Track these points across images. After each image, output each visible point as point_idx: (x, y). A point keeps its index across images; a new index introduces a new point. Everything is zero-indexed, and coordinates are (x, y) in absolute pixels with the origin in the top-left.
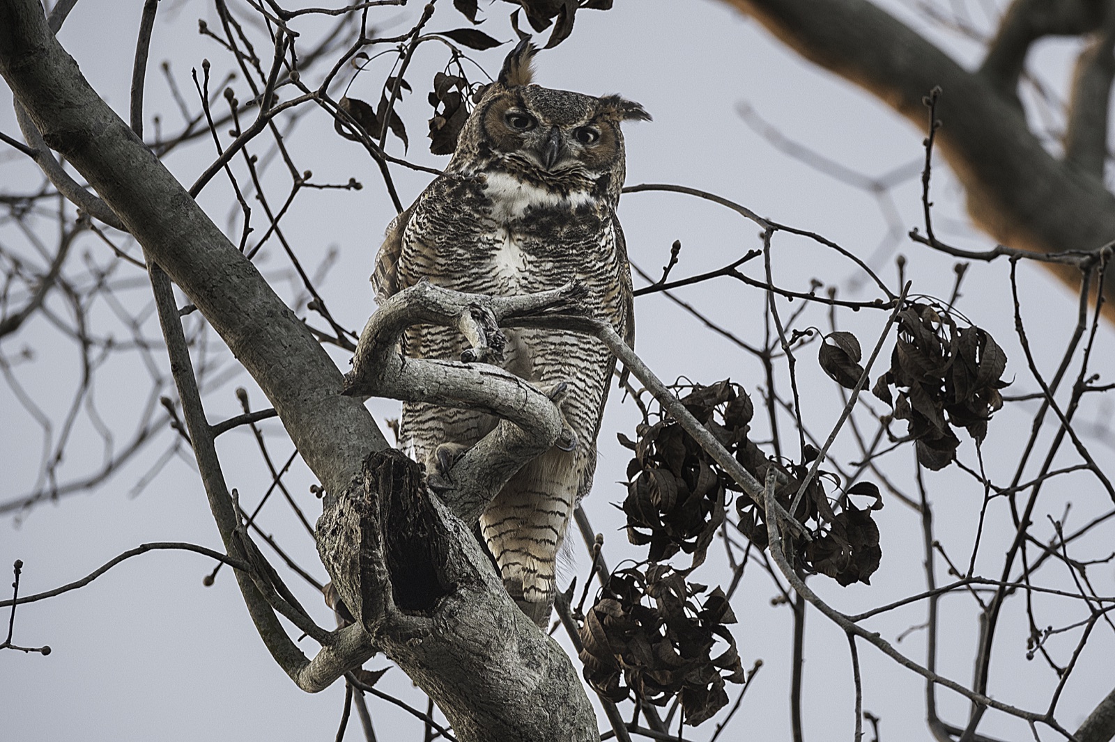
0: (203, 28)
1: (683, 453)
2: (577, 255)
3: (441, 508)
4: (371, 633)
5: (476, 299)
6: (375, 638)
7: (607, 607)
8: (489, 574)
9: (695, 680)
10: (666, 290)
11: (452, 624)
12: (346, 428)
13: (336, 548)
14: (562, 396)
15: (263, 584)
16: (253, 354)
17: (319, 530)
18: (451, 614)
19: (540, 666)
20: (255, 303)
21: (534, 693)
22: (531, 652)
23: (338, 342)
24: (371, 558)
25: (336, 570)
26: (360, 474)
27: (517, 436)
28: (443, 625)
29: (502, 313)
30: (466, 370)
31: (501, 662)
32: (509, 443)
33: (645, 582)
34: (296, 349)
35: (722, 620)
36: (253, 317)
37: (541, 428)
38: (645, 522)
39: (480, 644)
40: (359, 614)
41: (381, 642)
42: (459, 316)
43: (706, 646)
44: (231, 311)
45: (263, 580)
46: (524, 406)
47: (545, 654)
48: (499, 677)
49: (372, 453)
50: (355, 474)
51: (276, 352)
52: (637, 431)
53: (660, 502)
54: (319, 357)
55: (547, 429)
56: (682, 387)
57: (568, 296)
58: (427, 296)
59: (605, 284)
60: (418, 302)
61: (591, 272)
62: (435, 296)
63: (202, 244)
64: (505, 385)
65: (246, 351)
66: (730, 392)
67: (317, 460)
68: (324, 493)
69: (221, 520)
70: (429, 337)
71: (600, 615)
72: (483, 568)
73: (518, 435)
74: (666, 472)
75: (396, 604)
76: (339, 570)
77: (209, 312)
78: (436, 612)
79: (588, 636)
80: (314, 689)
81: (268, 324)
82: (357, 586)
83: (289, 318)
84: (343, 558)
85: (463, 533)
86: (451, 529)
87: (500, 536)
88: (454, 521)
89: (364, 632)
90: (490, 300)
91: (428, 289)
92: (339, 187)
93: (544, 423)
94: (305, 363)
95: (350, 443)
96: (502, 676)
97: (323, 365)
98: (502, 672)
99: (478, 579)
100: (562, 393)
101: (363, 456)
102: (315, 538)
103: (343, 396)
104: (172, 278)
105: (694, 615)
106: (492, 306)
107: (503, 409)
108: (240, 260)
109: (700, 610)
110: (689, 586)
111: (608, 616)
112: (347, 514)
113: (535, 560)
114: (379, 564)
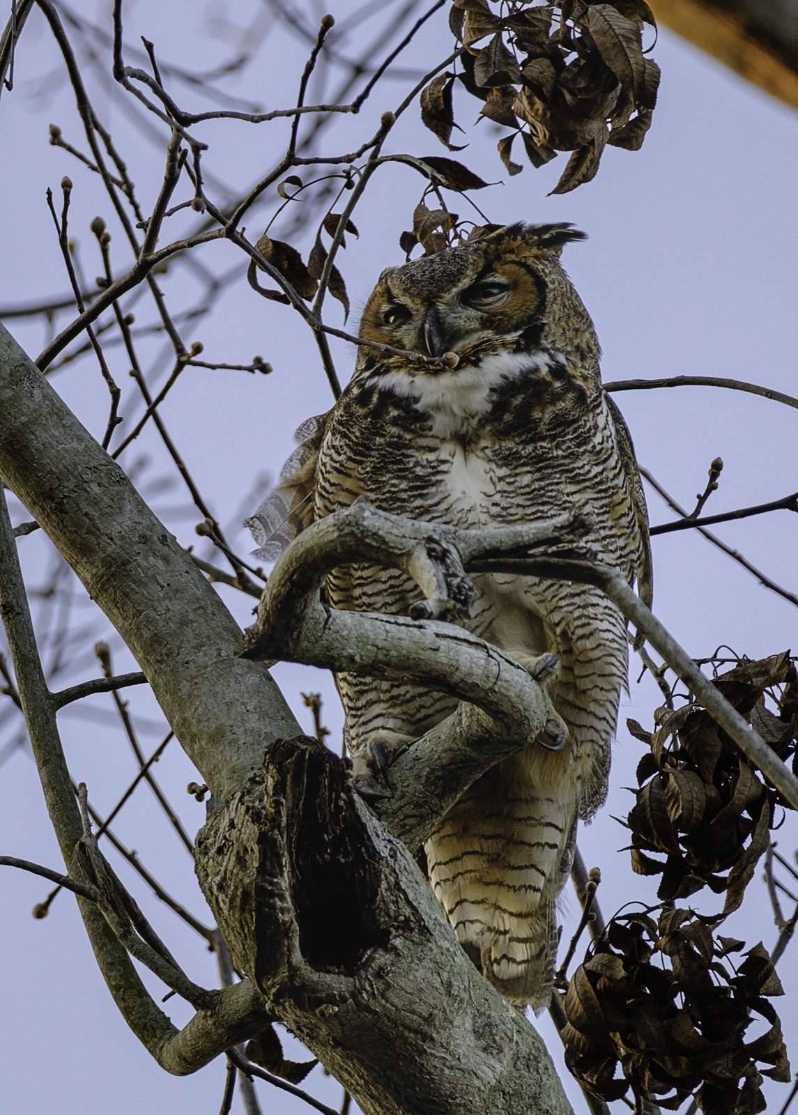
0: (56, 137)
1: (718, 749)
2: (564, 457)
3: (372, 823)
4: (267, 995)
5: (434, 531)
6: (272, 1002)
7: (603, 965)
8: (436, 919)
9: (721, 1072)
10: (701, 527)
11: (382, 987)
12: (242, 703)
13: (222, 873)
14: (550, 673)
15: (117, 919)
16: (116, 594)
17: (200, 846)
18: (380, 974)
19: (502, 1052)
20: (121, 524)
21: (493, 1089)
22: (491, 1032)
23: (236, 583)
24: (272, 890)
25: (222, 904)
26: (260, 769)
27: (482, 726)
28: (368, 988)
29: (470, 553)
30: (415, 630)
31: (448, 1043)
32: (471, 735)
33: (658, 933)
34: (177, 591)
35: (762, 990)
36: (119, 543)
37: (517, 716)
38: (658, 843)
39: (420, 1017)
40: (250, 967)
41: (281, 1008)
42: (409, 554)
43: (739, 1026)
44: (87, 533)
45: (117, 913)
46: (495, 683)
47: (510, 1035)
48: (444, 1065)
49: (279, 741)
50: (252, 769)
51: (148, 592)
52: (656, 717)
53: (680, 816)
54: (209, 602)
55: (527, 718)
56: (723, 661)
57: (563, 531)
58: (365, 523)
59: (608, 497)
60: (353, 532)
61: (584, 481)
62: (377, 524)
63: (50, 435)
64: (470, 654)
65: (106, 591)
66: (789, 670)
67: (200, 747)
68: (208, 795)
69: (61, 826)
70: (365, 599)
71: (592, 976)
72: (428, 910)
73: (485, 725)
74: (692, 775)
75: (304, 955)
76: (225, 903)
77: (57, 532)
78: (359, 969)
79: (574, 1004)
80: (183, 1071)
81: (139, 553)
82: (249, 927)
83: (168, 546)
84: (232, 888)
85: (402, 859)
86: (385, 853)
87: (454, 878)
88: (390, 841)
89: (256, 993)
90: (455, 533)
91: (367, 514)
92: (239, 368)
93: (522, 709)
94: (189, 610)
95: (248, 726)
96: (448, 1063)
97: (214, 614)
98: (448, 1057)
99: (420, 925)
100: (551, 670)
101: (266, 744)
102: (194, 856)
103: (241, 660)
104: (7, 483)
105: (724, 983)
106: (456, 542)
107: (467, 688)
108: (104, 462)
109: (733, 976)
110: (719, 942)
111: (602, 979)
112: (239, 826)
113: (506, 916)
114: (282, 898)
